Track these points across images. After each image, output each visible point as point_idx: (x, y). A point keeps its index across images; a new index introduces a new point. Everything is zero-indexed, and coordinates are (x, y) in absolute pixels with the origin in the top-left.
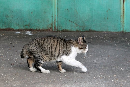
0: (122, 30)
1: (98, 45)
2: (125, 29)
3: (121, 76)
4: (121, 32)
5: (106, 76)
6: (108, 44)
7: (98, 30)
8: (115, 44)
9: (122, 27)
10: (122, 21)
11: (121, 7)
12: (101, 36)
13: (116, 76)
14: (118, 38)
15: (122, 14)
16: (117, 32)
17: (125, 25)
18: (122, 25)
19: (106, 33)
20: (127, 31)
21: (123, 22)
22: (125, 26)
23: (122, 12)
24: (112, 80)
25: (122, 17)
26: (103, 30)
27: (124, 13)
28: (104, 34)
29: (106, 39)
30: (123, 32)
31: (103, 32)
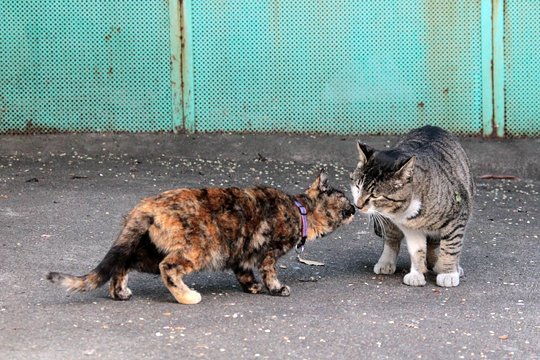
0: (178, 122)
1: (76, 190)
2: (191, 119)
3: (195, 315)
4: (175, 132)
5: (127, 317)
6: (119, 186)
7: (67, 126)
8: (152, 183)
9: (180, 107)
10: (179, 83)
11: (168, 19)
12: (82, 151)
13: (173, 315)
14: (163, 159)
15: (175, 51)
16: (156, 133)
17: (190, 99)
18: (178, 100)
19: (107, 140)
20: (201, 128)
21: (182, 85)
22: (192, 103)
23: (176, 42)
24: (158, 334)
25: (176, 65)
26: (91, 123)
27: (183, 46)
28: (98, 141)
29: (108, 164)
30: (182, 131)
31: (94, 135)
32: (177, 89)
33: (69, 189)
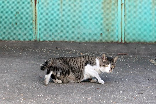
0: (35, 38)
1: (4, 57)
2: (38, 37)
3: (29, 95)
4: (34, 41)
5: (11, 95)
6: (16, 56)
7: (4, 39)
8: (25, 55)
9: (35, 34)
10: (35, 28)
11: (32, 10)
12: (8, 46)
13: (23, 95)
14: (30, 48)
15: (34, 19)
16: (29, 41)
17: (38, 32)
18: (35, 32)
19: (15, 43)
20: (41, 40)
21: (36, 28)
22: (38, 33)
23: (34, 16)
24: (18, 101)
25: (34, 23)
26: (11, 38)
27: (36, 17)
28: (13, 43)
29: (14, 50)
30: (36, 41)
31: (12, 42)
32: (34, 29)
33: (2, 57)
